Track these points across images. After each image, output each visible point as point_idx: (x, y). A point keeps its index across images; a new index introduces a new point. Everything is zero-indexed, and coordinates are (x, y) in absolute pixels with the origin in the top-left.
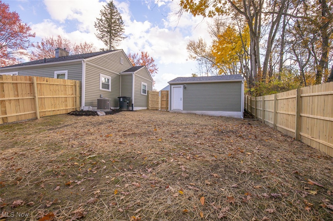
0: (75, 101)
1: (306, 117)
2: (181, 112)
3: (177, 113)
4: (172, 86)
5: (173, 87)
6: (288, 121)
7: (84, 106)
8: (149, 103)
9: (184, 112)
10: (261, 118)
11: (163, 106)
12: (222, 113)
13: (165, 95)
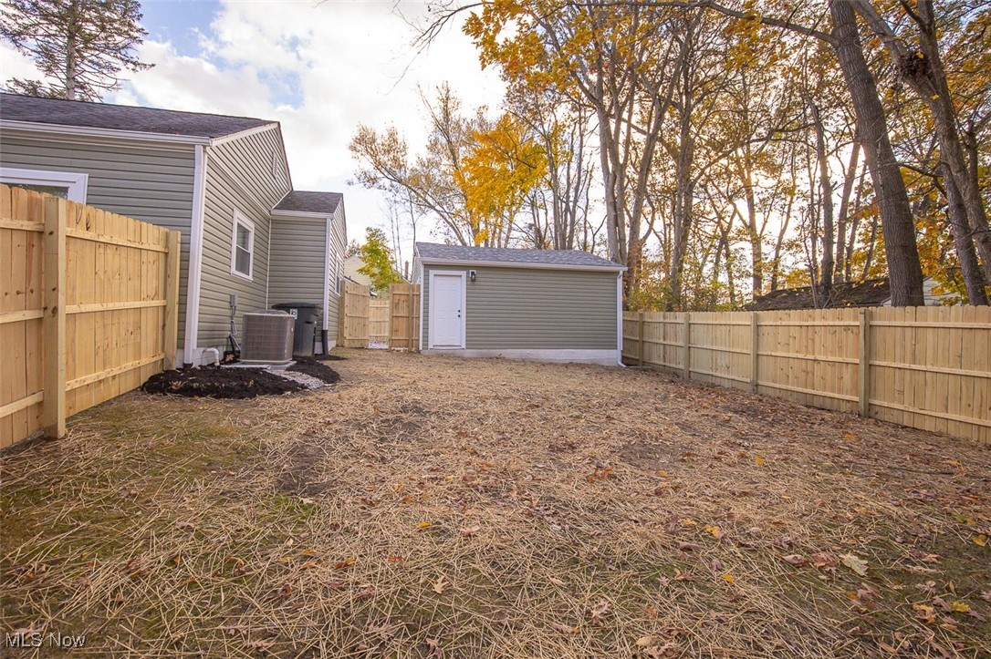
0: (161, 324)
1: (892, 370)
2: (459, 353)
3: (448, 357)
4: (432, 272)
5: (435, 275)
6: (810, 375)
7: (195, 347)
8: (345, 325)
9: (470, 353)
10: (681, 366)
11: (396, 335)
12: (573, 353)
13: (403, 298)
